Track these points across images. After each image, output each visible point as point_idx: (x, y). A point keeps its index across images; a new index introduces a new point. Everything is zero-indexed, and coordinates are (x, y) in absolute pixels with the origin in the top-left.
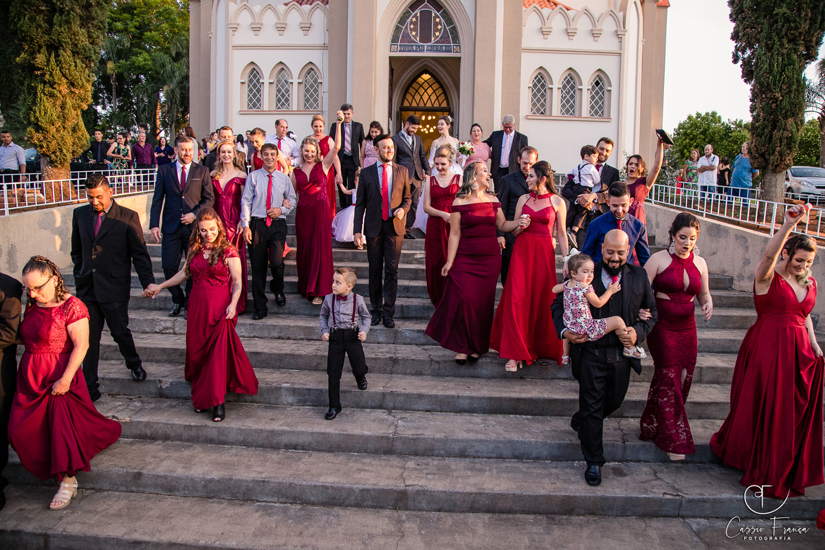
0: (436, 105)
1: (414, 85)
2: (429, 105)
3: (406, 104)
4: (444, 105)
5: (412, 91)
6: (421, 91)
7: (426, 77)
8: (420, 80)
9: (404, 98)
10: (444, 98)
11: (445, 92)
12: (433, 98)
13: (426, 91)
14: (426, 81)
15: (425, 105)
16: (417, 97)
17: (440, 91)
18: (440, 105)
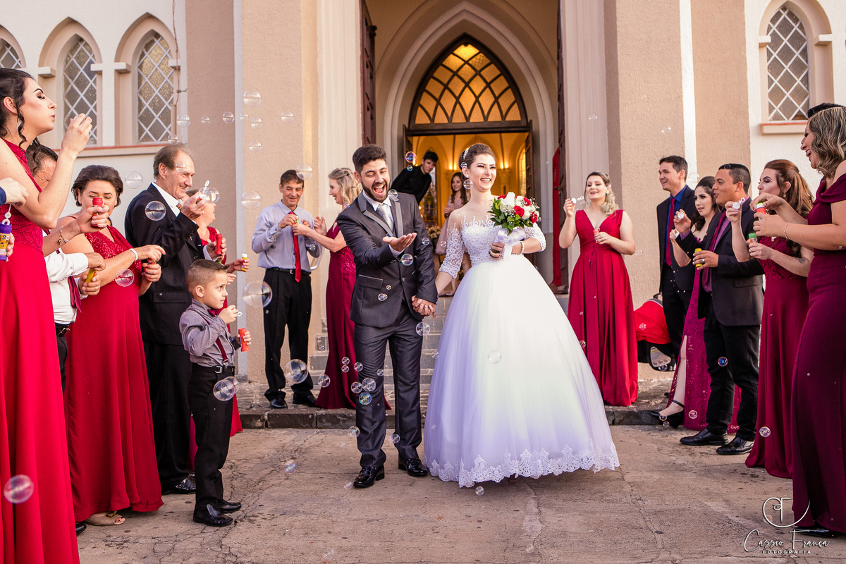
0: (495, 117)
1: (441, 73)
2: (477, 118)
3: (421, 119)
4: (514, 115)
5: (433, 87)
6: (457, 86)
7: (467, 51)
8: (453, 62)
9: (415, 105)
10: (513, 99)
11: (513, 86)
12: (487, 100)
13: (467, 85)
14: (466, 62)
15: (467, 119)
16: (448, 102)
17: (502, 84)
18: (504, 117)
